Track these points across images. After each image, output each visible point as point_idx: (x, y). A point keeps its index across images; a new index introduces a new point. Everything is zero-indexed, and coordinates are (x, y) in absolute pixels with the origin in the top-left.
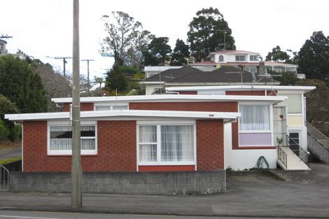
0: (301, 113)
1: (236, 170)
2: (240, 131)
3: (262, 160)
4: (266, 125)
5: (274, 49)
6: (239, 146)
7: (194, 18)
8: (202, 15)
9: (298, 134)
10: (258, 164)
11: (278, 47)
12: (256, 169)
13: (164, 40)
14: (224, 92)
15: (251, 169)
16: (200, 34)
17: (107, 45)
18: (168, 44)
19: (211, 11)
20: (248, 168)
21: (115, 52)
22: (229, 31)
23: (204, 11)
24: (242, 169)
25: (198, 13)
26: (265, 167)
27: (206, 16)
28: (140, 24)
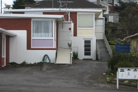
0: (93, 27)
1: (29, 63)
2: (32, 38)
3: (46, 57)
4: (50, 34)
6: (32, 47)
9: (90, 41)
10: (43, 60)
12: (42, 63)
14: (42, 13)
15: (38, 63)
20: (37, 62)
24: (33, 63)
26: (48, 61)
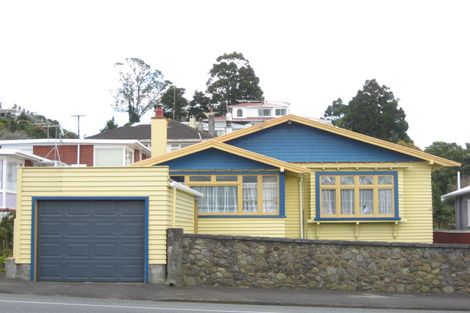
5: (334, 102)
7: (215, 65)
8: (223, 61)
11: (340, 100)
13: (180, 91)
16: (220, 84)
17: (122, 97)
18: (183, 96)
19: (235, 56)
21: (130, 106)
22: (256, 80)
23: (226, 57)
25: (219, 59)
27: (228, 62)
28: (160, 73)
